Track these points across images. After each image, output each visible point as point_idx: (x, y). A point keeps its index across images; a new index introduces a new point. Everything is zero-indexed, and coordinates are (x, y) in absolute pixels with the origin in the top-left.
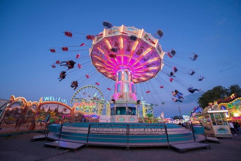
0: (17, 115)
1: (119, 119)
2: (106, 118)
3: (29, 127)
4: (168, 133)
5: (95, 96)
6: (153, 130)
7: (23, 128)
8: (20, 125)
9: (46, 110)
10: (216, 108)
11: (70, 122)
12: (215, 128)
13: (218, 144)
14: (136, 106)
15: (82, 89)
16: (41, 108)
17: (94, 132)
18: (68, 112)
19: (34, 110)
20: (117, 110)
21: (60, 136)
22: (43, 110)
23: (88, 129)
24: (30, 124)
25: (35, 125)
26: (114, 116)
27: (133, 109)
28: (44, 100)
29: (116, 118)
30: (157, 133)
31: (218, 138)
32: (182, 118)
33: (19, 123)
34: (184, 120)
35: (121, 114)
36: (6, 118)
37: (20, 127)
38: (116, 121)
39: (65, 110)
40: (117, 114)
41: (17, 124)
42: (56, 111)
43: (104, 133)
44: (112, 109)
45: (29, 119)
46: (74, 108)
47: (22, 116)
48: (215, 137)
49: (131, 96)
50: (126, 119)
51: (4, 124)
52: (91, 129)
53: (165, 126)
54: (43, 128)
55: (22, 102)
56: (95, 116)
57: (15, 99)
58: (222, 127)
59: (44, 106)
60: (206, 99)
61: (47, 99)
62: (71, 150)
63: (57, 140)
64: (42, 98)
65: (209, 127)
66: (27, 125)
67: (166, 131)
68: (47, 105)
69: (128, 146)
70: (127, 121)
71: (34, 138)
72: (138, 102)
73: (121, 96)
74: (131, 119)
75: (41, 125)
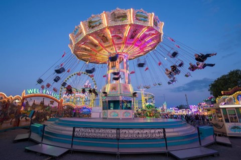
1: (112, 114)
2: (97, 112)
3: (13, 123)
5: (86, 84)
9: (31, 104)
10: (230, 102)
12: (228, 126)
13: (229, 149)
14: (132, 99)
15: (72, 75)
16: (25, 101)
17: (79, 136)
18: (56, 104)
21: (42, 139)
22: (27, 103)
24: (14, 120)
25: (19, 121)
26: (106, 111)
28: (27, 93)
29: (109, 113)
30: (153, 137)
31: (230, 137)
32: (189, 108)
34: (191, 110)
35: (114, 109)
39: (52, 103)
40: (109, 109)
43: (91, 137)
44: (103, 103)
45: (12, 115)
46: (62, 101)
47: (3, 112)
48: (226, 136)
49: (126, 88)
50: (120, 114)
53: (164, 129)
54: (28, 123)
55: (2, 98)
56: (85, 108)
58: (237, 124)
59: (28, 99)
61: (30, 91)
62: (53, 157)
63: (40, 143)
64: (24, 91)
65: (220, 124)
66: (11, 122)
67: (165, 135)
68: (32, 98)
69: (118, 153)
70: (121, 117)
71: (15, 139)
72: (134, 94)
73: (114, 88)
74: (125, 115)
75: (27, 120)
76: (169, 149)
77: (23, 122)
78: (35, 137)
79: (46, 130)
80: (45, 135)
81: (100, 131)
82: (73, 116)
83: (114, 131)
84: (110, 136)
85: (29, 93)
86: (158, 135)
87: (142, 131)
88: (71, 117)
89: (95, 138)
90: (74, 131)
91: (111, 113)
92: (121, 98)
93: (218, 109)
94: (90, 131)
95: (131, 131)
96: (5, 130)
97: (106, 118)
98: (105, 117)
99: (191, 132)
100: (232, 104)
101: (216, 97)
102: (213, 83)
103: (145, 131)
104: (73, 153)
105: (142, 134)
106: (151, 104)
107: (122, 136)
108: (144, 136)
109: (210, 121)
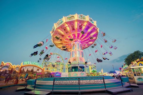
0: (6, 75)
1: (74, 74)
2: (64, 75)
3: (14, 82)
4: (105, 82)
6: (95, 81)
7: (11, 83)
8: (8, 81)
9: (25, 70)
11: (41, 78)
12: (136, 78)
17: (57, 84)
19: (17, 71)
20: (72, 69)
21: (35, 87)
22: (23, 69)
23: (53, 82)
24: (15, 80)
25: (18, 81)
26: (70, 73)
27: (83, 67)
29: (72, 74)
30: (98, 82)
31: (138, 84)
32: (115, 72)
34: (116, 73)
37: (8, 82)
38: (72, 76)
39: (38, 70)
41: (6, 80)
42: (32, 71)
43: (64, 84)
44: (69, 68)
45: (14, 77)
46: (44, 69)
47: (9, 75)
48: (136, 83)
49: (81, 59)
50: (78, 74)
52: (55, 82)
53: (103, 78)
54: (24, 82)
55: (9, 66)
57: (4, 64)
58: (140, 77)
60: (130, 60)
63: (33, 90)
64: (22, 63)
65: (132, 77)
68: (26, 67)
69: (80, 92)
71: (17, 89)
73: (75, 60)
74: (81, 74)
75: (22, 80)
77: (20, 82)
78: (29, 87)
79: (36, 84)
85: (25, 64)
98: (69, 76)
101: (129, 65)
107: (81, 82)
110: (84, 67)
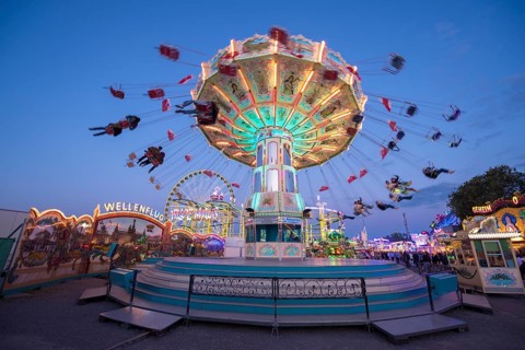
0: (48, 247)
1: (264, 250)
2: (236, 247)
3: (77, 267)
5: (215, 193)
7: (65, 270)
8: (57, 265)
9: (110, 232)
12: (485, 274)
14: (301, 222)
16: (99, 228)
17: (200, 292)
18: (157, 232)
22: (104, 228)
24: (79, 261)
25: (89, 263)
26: (252, 244)
28: (103, 210)
29: (258, 248)
30: (342, 295)
31: (490, 296)
33: (54, 264)
35: (268, 240)
36: (26, 255)
37: (58, 270)
38: (258, 256)
39: (150, 229)
40: (259, 241)
41: (49, 264)
42: (132, 231)
44: (247, 228)
45: (76, 251)
46: (169, 224)
47: (63, 244)
48: (481, 293)
49: (289, 200)
50: (278, 251)
51: (23, 267)
54: (106, 268)
55: (56, 219)
56: (213, 239)
57: (39, 215)
58: (502, 270)
59: (106, 222)
61: (109, 207)
63: (128, 305)
64: (98, 207)
65: (471, 269)
66: (74, 265)
67: (364, 291)
68: (112, 219)
69: (275, 324)
70: (280, 255)
71: (82, 298)
72: (306, 212)
73: (267, 201)
74: (288, 251)
75: (103, 261)
76: (373, 317)
77: (97, 265)
78: (118, 293)
79: (138, 279)
80: (137, 290)
81: (241, 283)
82: (189, 253)
83: (268, 283)
84: (259, 291)
85: (108, 210)
86: (350, 291)
87: (320, 283)
88: (187, 256)
89: (232, 297)
90: (191, 282)
91: (261, 248)
92: (280, 221)
93: (467, 242)
94: (222, 282)
95: (300, 283)
96: (63, 281)
97: (252, 259)
98: (250, 255)
99: (414, 284)
100: (494, 232)
101: (463, 217)
102: (455, 191)
103: (327, 283)
104: (189, 325)
105: (321, 288)
106: (338, 231)
107: (282, 292)
108: (325, 292)
109: (451, 265)
110: (298, 227)
